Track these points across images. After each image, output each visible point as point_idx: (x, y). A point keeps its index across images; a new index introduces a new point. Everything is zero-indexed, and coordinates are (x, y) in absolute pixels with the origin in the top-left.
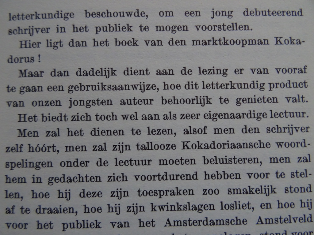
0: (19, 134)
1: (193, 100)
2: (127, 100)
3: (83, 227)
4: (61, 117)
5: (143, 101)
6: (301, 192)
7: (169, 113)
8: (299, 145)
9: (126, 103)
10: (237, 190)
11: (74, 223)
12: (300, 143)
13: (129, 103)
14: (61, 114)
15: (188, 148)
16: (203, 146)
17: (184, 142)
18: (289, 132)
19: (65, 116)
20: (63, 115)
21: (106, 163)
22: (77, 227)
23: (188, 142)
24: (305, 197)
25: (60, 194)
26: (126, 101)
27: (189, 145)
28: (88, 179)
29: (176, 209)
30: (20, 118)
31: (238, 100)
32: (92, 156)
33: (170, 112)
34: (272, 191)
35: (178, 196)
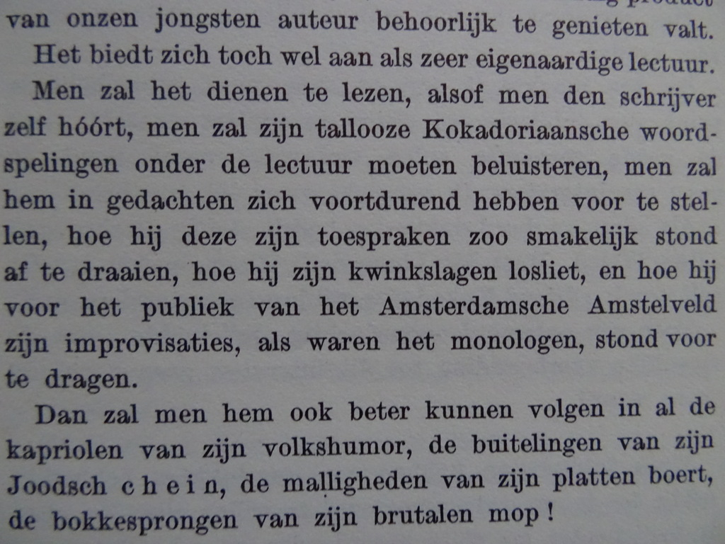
0: (37, 94)
1: (451, 20)
2: (296, 17)
3: (190, 311)
4: (137, 53)
5: (333, 20)
6: (693, 243)
7: (395, 51)
8: (692, 135)
9: (293, 24)
10: (549, 235)
11: (169, 304)
12: (695, 131)
13: (300, 23)
14: (137, 46)
15: (438, 136)
16: (473, 132)
17: (428, 122)
18: (670, 104)
19: (146, 51)
20: (141, 49)
21: (244, 166)
22: (178, 313)
23: (437, 121)
24: (701, 254)
25: (136, 236)
26: (292, 19)
27: (441, 128)
28: (203, 202)
29: (408, 275)
30: (39, 53)
31: (558, 25)
32: (213, 149)
33: (397, 49)
34: (627, 239)
35: (411, 246)
